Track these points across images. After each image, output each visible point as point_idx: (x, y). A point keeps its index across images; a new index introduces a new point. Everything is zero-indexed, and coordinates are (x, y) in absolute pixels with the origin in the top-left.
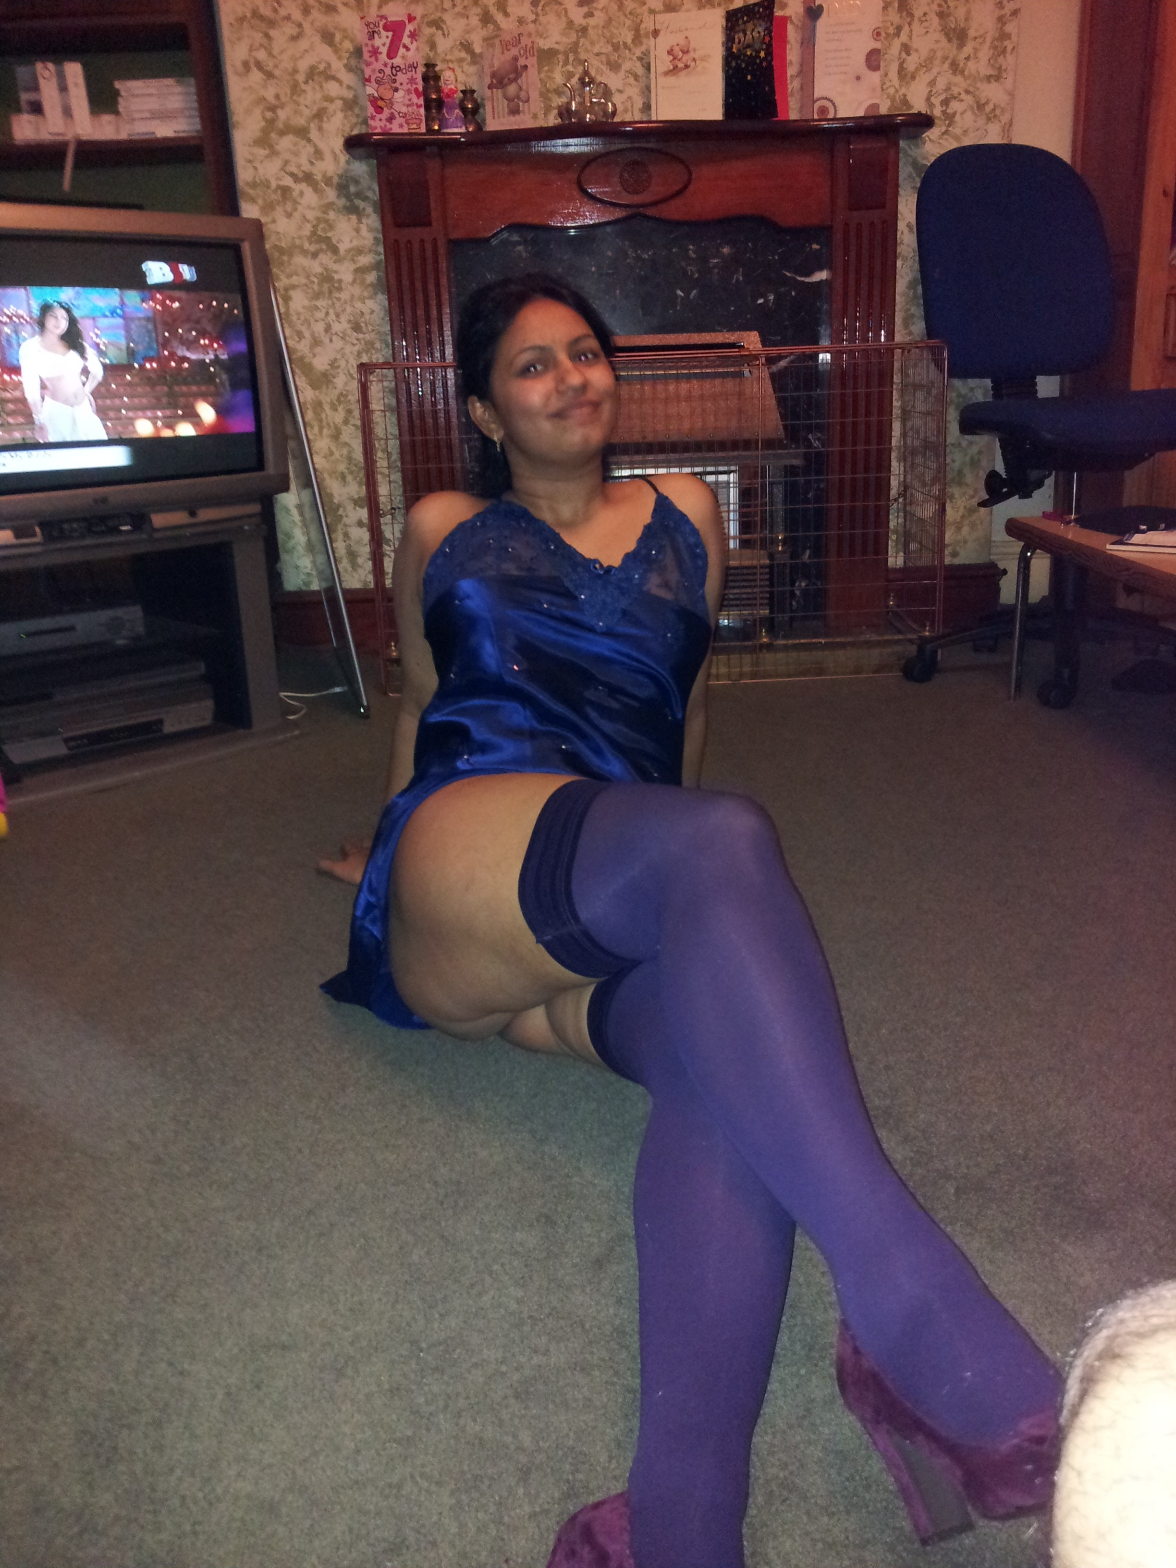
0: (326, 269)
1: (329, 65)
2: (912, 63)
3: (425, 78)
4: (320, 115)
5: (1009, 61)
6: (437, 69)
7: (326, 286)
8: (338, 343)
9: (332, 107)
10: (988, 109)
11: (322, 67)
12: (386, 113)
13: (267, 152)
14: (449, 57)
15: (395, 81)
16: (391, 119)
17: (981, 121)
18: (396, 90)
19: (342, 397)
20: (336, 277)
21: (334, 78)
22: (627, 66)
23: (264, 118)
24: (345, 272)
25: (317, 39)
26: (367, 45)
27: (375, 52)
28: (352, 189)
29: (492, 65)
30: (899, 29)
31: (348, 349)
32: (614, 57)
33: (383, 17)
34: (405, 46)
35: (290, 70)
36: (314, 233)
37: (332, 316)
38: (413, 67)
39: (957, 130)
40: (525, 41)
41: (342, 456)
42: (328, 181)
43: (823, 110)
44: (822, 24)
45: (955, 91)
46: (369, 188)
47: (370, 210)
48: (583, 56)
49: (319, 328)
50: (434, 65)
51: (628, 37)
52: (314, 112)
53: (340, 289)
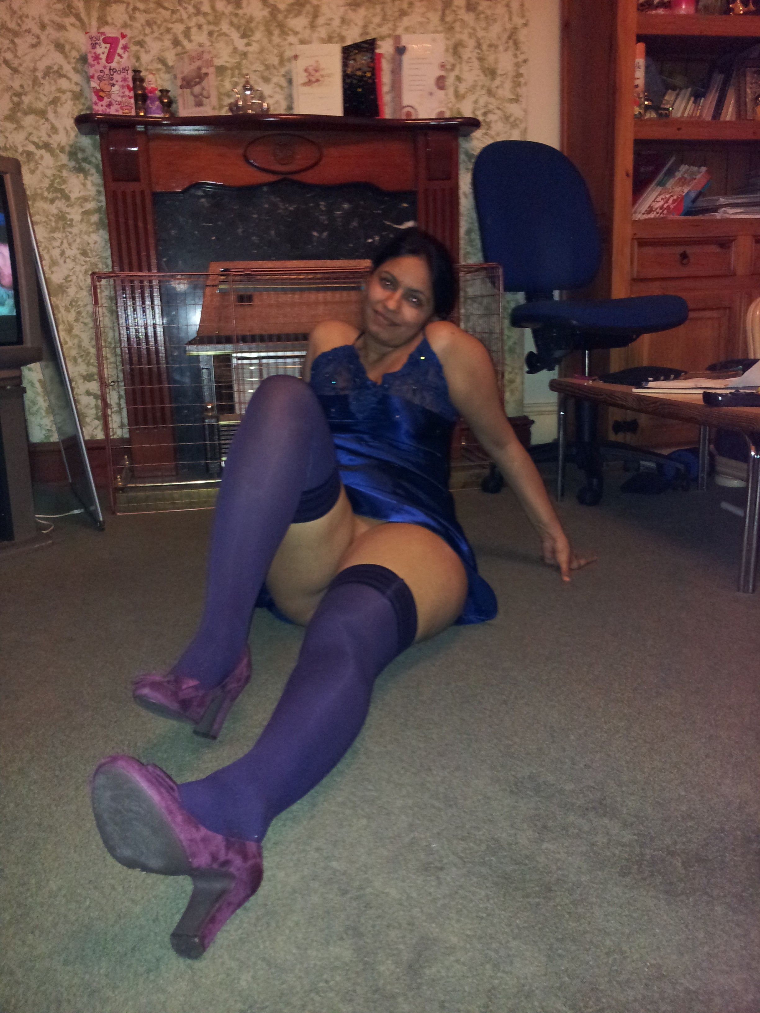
0: (61, 212)
1: (61, 67)
2: (462, 88)
3: (134, 80)
4: (55, 102)
5: (522, 90)
6: (142, 74)
7: (61, 224)
8: (70, 264)
9: (64, 97)
10: (512, 119)
11: (56, 68)
12: (106, 101)
13: (15, 126)
14: (149, 67)
15: (112, 79)
16: (109, 105)
17: (508, 126)
18: (113, 85)
19: (73, 303)
20: (69, 217)
21: (65, 76)
22: (275, 80)
23: (12, 101)
24: (75, 214)
25: (52, 47)
26: (90, 52)
27: (97, 58)
28: (80, 156)
29: (182, 72)
30: (454, 66)
31: (78, 268)
32: (266, 74)
33: (102, 34)
34: (119, 55)
35: (32, 68)
36: (51, 185)
37: (65, 245)
38: (125, 70)
39: (492, 132)
40: (206, 56)
41: (74, 345)
42: (62, 150)
43: (409, 114)
44: (406, 58)
45: (491, 107)
46: (93, 155)
47: (93, 171)
48: (245, 72)
49: (56, 253)
50: (140, 72)
51: (275, 61)
52: (50, 100)
53: (71, 226)
